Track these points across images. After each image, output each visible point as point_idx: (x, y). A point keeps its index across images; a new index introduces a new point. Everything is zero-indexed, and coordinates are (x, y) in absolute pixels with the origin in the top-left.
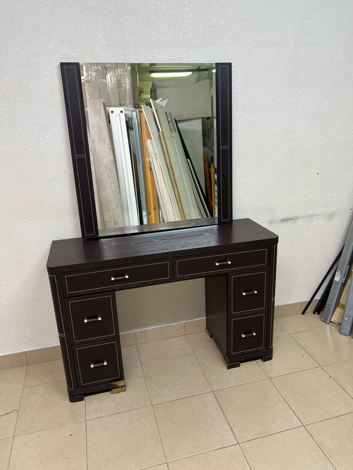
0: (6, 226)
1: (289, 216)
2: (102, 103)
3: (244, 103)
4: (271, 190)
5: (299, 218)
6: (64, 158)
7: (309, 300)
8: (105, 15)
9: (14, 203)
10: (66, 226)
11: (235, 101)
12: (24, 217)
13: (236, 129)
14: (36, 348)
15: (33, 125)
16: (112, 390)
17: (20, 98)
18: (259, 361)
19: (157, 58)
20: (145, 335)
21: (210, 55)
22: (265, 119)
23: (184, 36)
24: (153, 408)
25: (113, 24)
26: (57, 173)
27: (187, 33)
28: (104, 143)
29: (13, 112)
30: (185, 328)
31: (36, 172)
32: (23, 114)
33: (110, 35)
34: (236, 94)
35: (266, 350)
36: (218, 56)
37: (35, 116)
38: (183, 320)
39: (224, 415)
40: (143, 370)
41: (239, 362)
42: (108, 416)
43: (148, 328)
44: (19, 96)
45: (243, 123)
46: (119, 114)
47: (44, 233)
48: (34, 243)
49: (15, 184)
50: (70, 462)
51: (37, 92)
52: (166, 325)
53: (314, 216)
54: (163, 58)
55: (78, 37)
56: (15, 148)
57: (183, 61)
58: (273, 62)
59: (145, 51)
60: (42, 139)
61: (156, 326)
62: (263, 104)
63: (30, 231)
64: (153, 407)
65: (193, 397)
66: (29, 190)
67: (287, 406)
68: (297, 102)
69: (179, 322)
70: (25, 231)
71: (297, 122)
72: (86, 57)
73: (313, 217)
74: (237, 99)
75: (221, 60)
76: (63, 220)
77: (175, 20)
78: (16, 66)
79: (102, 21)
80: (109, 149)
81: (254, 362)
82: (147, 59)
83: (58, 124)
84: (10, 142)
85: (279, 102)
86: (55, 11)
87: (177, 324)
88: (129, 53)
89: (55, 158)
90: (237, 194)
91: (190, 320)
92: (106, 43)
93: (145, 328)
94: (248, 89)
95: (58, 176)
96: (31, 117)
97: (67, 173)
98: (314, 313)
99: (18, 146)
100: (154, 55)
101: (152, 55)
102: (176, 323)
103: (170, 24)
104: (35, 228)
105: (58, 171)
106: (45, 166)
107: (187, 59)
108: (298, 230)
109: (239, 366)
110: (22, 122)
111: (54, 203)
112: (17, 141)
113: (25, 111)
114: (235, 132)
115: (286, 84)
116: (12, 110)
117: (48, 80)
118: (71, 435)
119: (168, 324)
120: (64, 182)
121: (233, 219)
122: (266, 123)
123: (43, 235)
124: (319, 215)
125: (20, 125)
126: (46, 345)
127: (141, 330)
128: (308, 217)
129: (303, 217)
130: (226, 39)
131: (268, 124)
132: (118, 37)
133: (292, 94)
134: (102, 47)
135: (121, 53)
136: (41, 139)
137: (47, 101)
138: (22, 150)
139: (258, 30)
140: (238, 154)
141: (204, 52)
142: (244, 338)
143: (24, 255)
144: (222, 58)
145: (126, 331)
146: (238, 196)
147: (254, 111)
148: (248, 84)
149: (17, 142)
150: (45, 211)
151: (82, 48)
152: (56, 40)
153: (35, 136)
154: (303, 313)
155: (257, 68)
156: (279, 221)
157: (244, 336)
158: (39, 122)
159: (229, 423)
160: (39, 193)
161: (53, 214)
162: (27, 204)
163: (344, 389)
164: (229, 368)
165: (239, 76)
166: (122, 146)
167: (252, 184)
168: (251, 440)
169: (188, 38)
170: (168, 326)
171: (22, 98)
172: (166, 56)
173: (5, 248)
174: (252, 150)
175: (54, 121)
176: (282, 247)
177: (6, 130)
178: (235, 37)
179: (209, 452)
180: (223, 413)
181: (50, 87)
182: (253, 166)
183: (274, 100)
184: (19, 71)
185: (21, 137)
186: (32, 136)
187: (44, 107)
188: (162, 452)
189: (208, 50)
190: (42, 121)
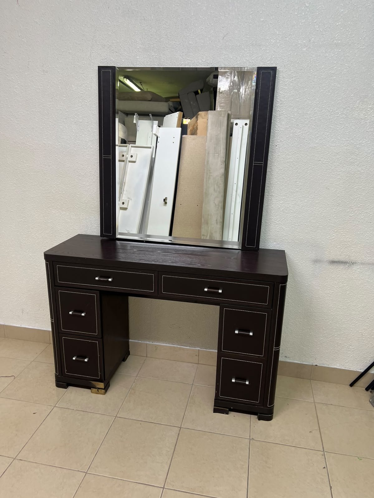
0: (44, 213)
1: (342, 258)
2: (227, 114)
3: (291, 115)
4: (320, 222)
5: (356, 263)
7: (362, 371)
8: (145, 19)
9: (51, 193)
11: (279, 112)
13: (279, 144)
15: (73, 124)
16: (92, 389)
18: (254, 417)
19: (193, 62)
20: (156, 350)
21: (253, 59)
22: (318, 135)
23: (225, 38)
24: (114, 420)
25: (151, 28)
26: (88, 171)
27: (228, 34)
28: (218, 155)
29: (58, 111)
30: (199, 356)
33: (147, 39)
34: (281, 104)
35: (262, 407)
36: (263, 59)
38: (198, 347)
39: (173, 454)
40: (134, 382)
41: (228, 409)
42: (74, 410)
43: (160, 343)
44: (64, 97)
45: (288, 138)
46: (243, 126)
50: (17, 434)
52: (179, 346)
54: (199, 62)
55: (118, 41)
56: (57, 144)
57: (221, 65)
58: (334, 67)
59: (181, 55)
61: (169, 344)
62: (316, 117)
64: (115, 418)
65: (158, 425)
67: (246, 476)
68: (366, 117)
69: (193, 348)
71: (364, 142)
72: (123, 61)
74: (282, 110)
75: (266, 64)
77: (215, 21)
78: (64, 69)
79: (141, 25)
80: (222, 162)
81: (247, 416)
82: (182, 63)
85: (338, 115)
86: (99, 17)
87: (190, 349)
88: (164, 57)
89: (88, 156)
90: (273, 220)
91: (206, 349)
92: (143, 47)
93: (157, 343)
94: (297, 99)
95: (90, 174)
96: (72, 116)
98: (367, 389)
99: (59, 142)
100: (190, 59)
101: (188, 59)
102: (189, 347)
103: (210, 25)
104: (67, 220)
105: (89, 169)
107: (225, 63)
108: (354, 278)
109: (228, 414)
110: (64, 120)
111: (84, 199)
113: (67, 110)
114: (277, 147)
115: (352, 94)
116: (57, 109)
117: (88, 82)
118: (34, 413)
119: (181, 346)
120: (94, 180)
121: (260, 247)
122: (318, 140)
125: (63, 123)
127: (153, 343)
128: (369, 264)
129: (362, 264)
130: (274, 40)
131: (321, 141)
132: (155, 40)
133: (359, 107)
134: (139, 51)
135: (157, 56)
136: (78, 137)
137: (87, 103)
139: (317, 28)
140: (279, 173)
141: (246, 55)
142: (233, 382)
144: (268, 61)
145: (139, 340)
146: (275, 222)
147: (304, 125)
148: (298, 92)
149: (58, 138)
151: (120, 52)
152: (98, 44)
154: (352, 385)
155: (313, 73)
156: (328, 261)
157: (233, 381)
158: (78, 121)
159: (170, 465)
161: (83, 209)
162: (62, 196)
163: (331, 487)
164: (215, 411)
165: (287, 82)
166: (237, 160)
167: (294, 211)
168: (179, 491)
169: (229, 40)
170: (180, 348)
172: (203, 60)
173: (42, 233)
174: (297, 170)
175: (90, 121)
176: (330, 295)
178: (286, 38)
179: (130, 481)
180: (174, 452)
182: (297, 190)
183: (332, 113)
184: (65, 74)
185: (63, 134)
187: (83, 108)
188: (90, 462)
189: (251, 53)
190: (81, 121)
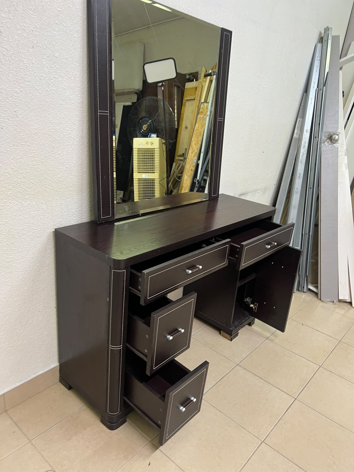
1: (244, 191)
5: (248, 193)
6: (77, 113)
9: (6, 174)
10: (70, 208)
12: (20, 196)
14: (18, 384)
17: (32, 13)
18: (247, 327)
29: (20, 32)
31: (42, 129)
32: (33, 38)
37: (49, 45)
47: (43, 219)
48: (29, 234)
49: (11, 145)
51: (54, 9)
53: (256, 190)
56: (16, 89)
60: (54, 81)
63: (26, 217)
65: (227, 375)
66: (30, 156)
70: (18, 217)
73: (256, 192)
76: (67, 200)
81: (244, 329)
83: (75, 63)
84: (11, 79)
89: (66, 111)
95: (68, 138)
96: (43, 45)
97: (78, 134)
104: (32, 213)
106: (54, 121)
109: (238, 335)
110: (31, 50)
111: (59, 176)
112: (20, 78)
113: (36, 33)
116: (19, 28)
118: (149, 464)
121: (219, 193)
123: (42, 221)
124: (259, 190)
125: (27, 54)
126: (30, 376)
129: (251, 192)
136: (52, 81)
137: (65, 27)
138: (26, 94)
143: (13, 253)
150: (46, 186)
153: (45, 75)
159: (274, 386)
160: (43, 160)
161: (57, 191)
162: (25, 176)
163: (318, 331)
164: (231, 340)
168: (301, 392)
171: (34, 12)
177: (7, 58)
180: (263, 379)
181: (71, 6)
186: (42, 75)
187: (60, 34)
188: (250, 435)
190: (56, 55)
